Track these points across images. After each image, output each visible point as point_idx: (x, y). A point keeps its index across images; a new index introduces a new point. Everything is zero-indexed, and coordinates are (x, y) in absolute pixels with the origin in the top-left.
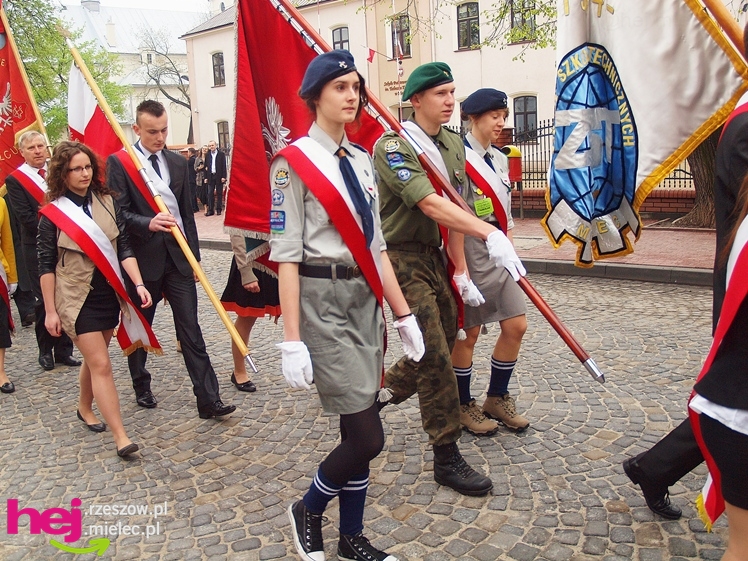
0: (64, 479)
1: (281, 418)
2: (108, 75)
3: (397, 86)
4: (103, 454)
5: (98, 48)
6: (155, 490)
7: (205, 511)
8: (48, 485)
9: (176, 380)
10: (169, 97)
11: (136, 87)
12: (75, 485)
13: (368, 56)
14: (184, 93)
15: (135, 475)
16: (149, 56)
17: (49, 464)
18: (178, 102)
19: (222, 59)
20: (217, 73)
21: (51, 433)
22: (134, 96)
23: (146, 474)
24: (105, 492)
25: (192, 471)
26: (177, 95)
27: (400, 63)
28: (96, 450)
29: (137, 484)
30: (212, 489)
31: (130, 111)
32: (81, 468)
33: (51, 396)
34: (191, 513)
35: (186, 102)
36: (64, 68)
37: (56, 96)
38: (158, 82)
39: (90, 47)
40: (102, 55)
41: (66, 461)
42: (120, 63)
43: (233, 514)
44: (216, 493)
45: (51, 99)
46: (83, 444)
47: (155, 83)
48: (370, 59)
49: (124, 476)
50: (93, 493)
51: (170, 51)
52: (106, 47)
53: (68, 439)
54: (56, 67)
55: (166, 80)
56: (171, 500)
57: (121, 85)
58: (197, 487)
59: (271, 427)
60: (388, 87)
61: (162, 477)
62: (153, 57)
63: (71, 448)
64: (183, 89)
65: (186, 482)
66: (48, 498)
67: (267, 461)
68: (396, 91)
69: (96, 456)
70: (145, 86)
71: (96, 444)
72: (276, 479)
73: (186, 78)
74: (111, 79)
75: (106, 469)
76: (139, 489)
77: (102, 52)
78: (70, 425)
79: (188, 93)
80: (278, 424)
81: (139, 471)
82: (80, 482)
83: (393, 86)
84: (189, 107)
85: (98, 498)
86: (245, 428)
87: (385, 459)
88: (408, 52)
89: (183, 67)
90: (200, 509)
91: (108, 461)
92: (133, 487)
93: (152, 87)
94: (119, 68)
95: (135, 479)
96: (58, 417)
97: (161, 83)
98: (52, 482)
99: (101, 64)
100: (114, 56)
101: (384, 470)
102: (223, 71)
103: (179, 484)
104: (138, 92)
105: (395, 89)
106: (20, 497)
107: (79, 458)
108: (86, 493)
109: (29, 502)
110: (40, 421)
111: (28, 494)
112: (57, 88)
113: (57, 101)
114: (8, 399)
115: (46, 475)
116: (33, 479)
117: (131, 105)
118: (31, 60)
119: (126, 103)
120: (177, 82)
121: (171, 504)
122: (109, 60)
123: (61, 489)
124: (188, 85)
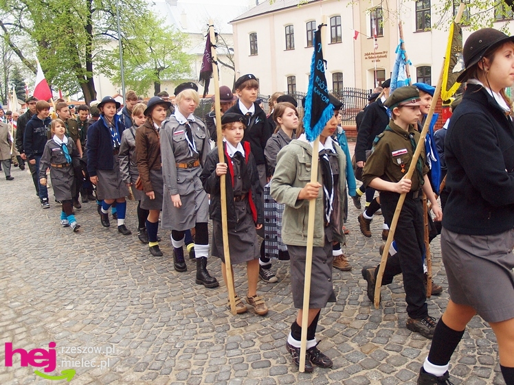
0: (144, 313)
1: (288, 280)
2: (181, 47)
3: (373, 56)
4: (170, 298)
5: (176, 30)
6: (203, 324)
7: (235, 340)
8: (134, 317)
10: (219, 60)
11: (199, 56)
12: (151, 318)
13: (354, 36)
14: (230, 60)
15: (190, 313)
17: (135, 303)
18: (226, 65)
19: (256, 37)
20: (252, 46)
21: (137, 283)
22: (197, 62)
23: (197, 313)
24: (170, 323)
25: (227, 313)
26: (226, 61)
27: (376, 40)
28: (164, 296)
29: (191, 320)
30: (239, 325)
31: (195, 71)
32: (155, 307)
33: (138, 258)
34: (226, 341)
35: (232, 65)
36: (153, 43)
37: (147, 61)
39: (170, 29)
40: (178, 35)
41: (146, 302)
42: (189, 40)
43: (253, 343)
44: (241, 328)
45: (145, 63)
46: (157, 291)
48: (355, 38)
49: (183, 314)
50: (162, 324)
51: (222, 32)
52: (181, 29)
53: (148, 288)
54: (148, 42)
55: (218, 51)
56: (213, 331)
57: (190, 54)
58: (230, 324)
59: (281, 285)
60: (367, 57)
61: (207, 316)
63: (149, 293)
64: (230, 57)
65: (223, 320)
66: (133, 326)
67: (277, 309)
68: (373, 59)
69: (165, 299)
71: (166, 291)
72: (283, 321)
73: (232, 49)
74: (183, 50)
75: (171, 308)
76: (192, 323)
77: (178, 32)
78: (149, 278)
79: (233, 59)
80: (286, 284)
81: (192, 311)
82: (154, 316)
83: (370, 56)
84: (234, 69)
85: (165, 327)
86: (264, 285)
87: (357, 311)
88: (382, 33)
89: (230, 43)
90: (231, 339)
91: (173, 303)
92: (188, 321)
94: (188, 43)
95: (189, 316)
96: (141, 272)
98: (136, 315)
99: (177, 40)
100: (186, 35)
101: (356, 319)
102: (256, 45)
103: (218, 321)
104: (200, 59)
105: (372, 58)
106: (115, 324)
107: (154, 300)
108: (157, 324)
109: (121, 327)
110: (130, 274)
111: (120, 322)
112: (148, 56)
113: (149, 64)
114: (111, 259)
115: (133, 310)
116: (124, 313)
117: (196, 67)
118: (132, 38)
119: (192, 66)
120: (226, 52)
121: (212, 334)
122: (182, 37)
123: (141, 320)
124: (234, 55)
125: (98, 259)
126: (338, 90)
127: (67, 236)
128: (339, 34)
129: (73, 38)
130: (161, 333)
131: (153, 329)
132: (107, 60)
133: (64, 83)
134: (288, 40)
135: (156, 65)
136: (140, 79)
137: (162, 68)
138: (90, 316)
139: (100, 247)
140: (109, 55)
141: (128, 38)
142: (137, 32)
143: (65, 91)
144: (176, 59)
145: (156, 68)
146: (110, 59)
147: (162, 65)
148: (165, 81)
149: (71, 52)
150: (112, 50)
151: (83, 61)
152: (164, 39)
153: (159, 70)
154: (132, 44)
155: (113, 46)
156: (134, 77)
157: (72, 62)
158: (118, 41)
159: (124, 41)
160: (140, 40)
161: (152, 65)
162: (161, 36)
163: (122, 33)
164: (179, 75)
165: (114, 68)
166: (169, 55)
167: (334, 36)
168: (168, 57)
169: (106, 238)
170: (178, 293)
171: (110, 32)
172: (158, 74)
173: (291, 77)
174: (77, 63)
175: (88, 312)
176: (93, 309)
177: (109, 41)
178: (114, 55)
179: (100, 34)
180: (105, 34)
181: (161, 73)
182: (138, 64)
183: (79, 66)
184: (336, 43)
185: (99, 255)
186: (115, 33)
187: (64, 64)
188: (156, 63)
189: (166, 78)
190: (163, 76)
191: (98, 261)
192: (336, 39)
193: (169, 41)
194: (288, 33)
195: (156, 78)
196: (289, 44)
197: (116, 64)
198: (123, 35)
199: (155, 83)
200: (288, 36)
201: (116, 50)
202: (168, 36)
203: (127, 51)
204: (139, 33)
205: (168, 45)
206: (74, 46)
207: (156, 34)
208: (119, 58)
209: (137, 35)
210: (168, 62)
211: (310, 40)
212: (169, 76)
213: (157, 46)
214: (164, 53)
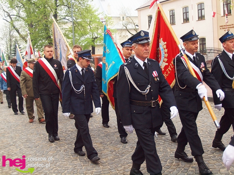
3: (225, 27)
5: (104, 15)
9: (131, 148)
10: (129, 32)
11: (118, 30)
16: (123, 17)
19: (152, 18)
20: (150, 23)
21: (82, 165)
22: (117, 33)
27: (227, 17)
31: (115, 39)
36: (91, 23)
37: (88, 34)
38: (126, 28)
42: (112, 21)
45: (86, 35)
47: (125, 28)
48: (214, 16)
51: (132, 15)
52: (107, 15)
54: (88, 23)
55: (129, 27)
60: (221, 28)
62: (125, 18)
63: (90, 171)
68: (225, 30)
70: (121, 30)
73: (137, 26)
74: (109, 27)
77: (106, 16)
83: (223, 27)
88: (230, 13)
89: (136, 22)
93: (124, 30)
94: (112, 23)
96: (85, 159)
100: (110, 18)
104: (119, 31)
110: (78, 159)
112: (88, 31)
113: (88, 35)
114: (67, 150)
117: (116, 37)
118: (79, 21)
120: (134, 27)
124: (138, 29)
125: (60, 149)
126: (203, 49)
127: (43, 135)
128: (203, 14)
129: (47, 22)
132: (65, 33)
133: (41, 47)
134: (172, 19)
136: (83, 44)
137: (96, 38)
139: (61, 142)
140: (66, 31)
141: (77, 21)
142: (82, 17)
143: (42, 52)
145: (93, 37)
146: (67, 33)
147: (96, 36)
148: (98, 45)
149: (46, 30)
150: (68, 28)
151: (52, 34)
152: (98, 20)
153: (94, 39)
154: (79, 24)
155: (69, 26)
156: (80, 43)
157: (46, 35)
158: (72, 23)
159: (75, 22)
160: (84, 21)
161: (90, 36)
162: (96, 19)
165: (69, 38)
166: (100, 30)
167: (200, 15)
169: (64, 137)
170: (107, 172)
171: (67, 18)
172: (93, 41)
174: (49, 36)
177: (67, 23)
178: (69, 31)
179: (61, 19)
180: (65, 19)
181: (96, 40)
182: (82, 35)
183: (50, 37)
184: (202, 20)
185: (60, 147)
186: (70, 18)
187: (42, 36)
188: (93, 35)
189: (98, 44)
190: (96, 42)
191: (60, 151)
192: (201, 18)
194: (171, 15)
195: (93, 43)
196: (172, 21)
197: (70, 36)
198: (75, 19)
199: (92, 46)
200: (171, 17)
201: (70, 28)
203: (76, 28)
204: (83, 17)
205: (100, 24)
206: (48, 26)
207: (93, 18)
208: (72, 32)
209: (82, 19)
210: (100, 34)
211: (185, 18)
212: (100, 42)
213: (93, 25)
214: (97, 28)
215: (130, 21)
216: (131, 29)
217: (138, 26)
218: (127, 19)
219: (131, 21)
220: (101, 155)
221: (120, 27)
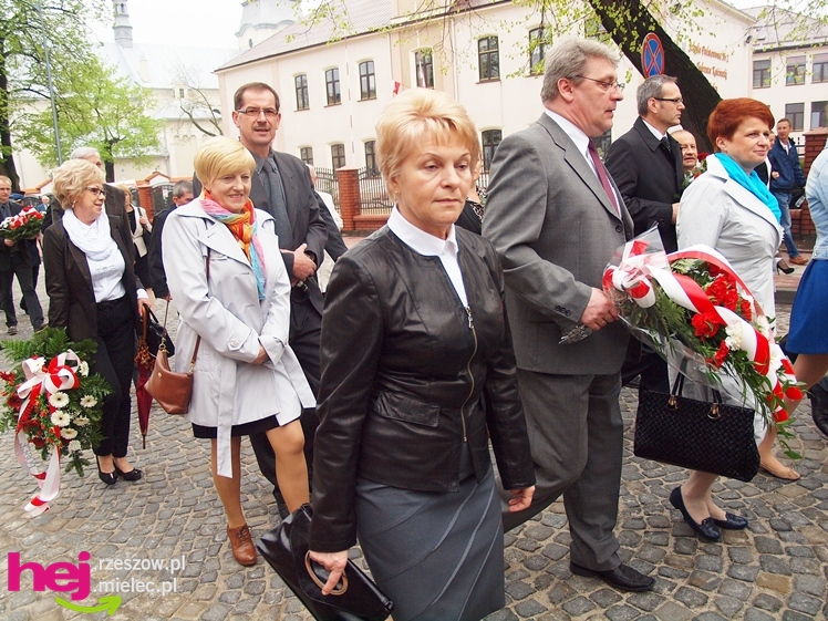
0: (155, 496)
2: (142, 109)
4: (190, 471)
5: (133, 83)
8: (139, 502)
10: (199, 127)
11: (171, 121)
12: (167, 502)
13: (394, 88)
14: (216, 125)
16: (181, 90)
18: (210, 134)
22: (168, 130)
24: (197, 508)
26: (210, 128)
28: (181, 467)
31: (164, 143)
32: (170, 484)
36: (100, 103)
37: (93, 129)
38: (191, 116)
39: (125, 82)
40: (137, 90)
41: (154, 478)
42: (154, 98)
47: (188, 117)
48: (396, 91)
50: (187, 509)
51: (204, 85)
52: (141, 83)
54: (93, 102)
55: (198, 114)
56: (266, 514)
57: (156, 119)
61: (252, 492)
62: (186, 92)
64: (215, 122)
66: (143, 515)
69: (183, 473)
70: (179, 120)
71: (181, 461)
73: (217, 111)
74: (146, 113)
75: (195, 485)
77: (137, 87)
79: (219, 126)
82: (172, 499)
85: (192, 514)
88: (432, 84)
89: (214, 102)
91: (196, 478)
93: (185, 121)
94: (153, 103)
97: (194, 117)
98: (144, 499)
99: (136, 99)
100: (148, 92)
104: (173, 125)
106: (115, 515)
107: (167, 475)
108: (179, 509)
109: (124, 519)
111: (121, 511)
112: (94, 122)
113: (94, 135)
115: (137, 492)
116: (124, 496)
117: (165, 138)
118: (70, 96)
119: (160, 136)
120: (210, 116)
121: (266, 518)
122: (143, 94)
123: (154, 505)
124: (220, 119)
126: (374, 166)
128: (372, 86)
130: (188, 522)
131: (174, 517)
132: (34, 128)
134: (300, 97)
135: (106, 136)
137: (116, 140)
138: (72, 506)
140: (36, 122)
141: (64, 96)
142: (77, 87)
144: (135, 126)
145: (106, 140)
146: (37, 126)
147: (116, 136)
148: (121, 160)
150: (39, 113)
152: (116, 97)
153: (111, 142)
154: (68, 104)
158: (48, 100)
159: (58, 99)
161: (100, 135)
162: (111, 92)
163: (55, 88)
164: (142, 150)
165: (44, 140)
166: (125, 121)
167: (365, 89)
168: (123, 124)
170: (201, 461)
171: (34, 87)
172: (109, 148)
173: (307, 149)
175: (68, 501)
176: (73, 494)
177: (34, 100)
178: (42, 121)
179: (20, 90)
180: (28, 89)
181: (114, 146)
182: (78, 133)
184: (369, 99)
186: (42, 88)
188: (105, 132)
189: (121, 155)
190: (116, 151)
192: (368, 94)
193: (123, 101)
194: (299, 86)
195: (107, 154)
196: (301, 102)
197: (47, 135)
198: (57, 91)
199: (106, 162)
200: (300, 91)
201: (46, 114)
202: (122, 93)
203: (63, 115)
204: (80, 88)
205: (123, 106)
207: (103, 90)
208: (52, 126)
209: (77, 91)
210: (123, 131)
211: (331, 95)
212: (127, 152)
213: (106, 107)
214: (117, 117)
215: (200, 100)
216: (201, 120)
217: (219, 112)
218: (192, 95)
219: (202, 100)
220: (178, 423)
221: (176, 114)
